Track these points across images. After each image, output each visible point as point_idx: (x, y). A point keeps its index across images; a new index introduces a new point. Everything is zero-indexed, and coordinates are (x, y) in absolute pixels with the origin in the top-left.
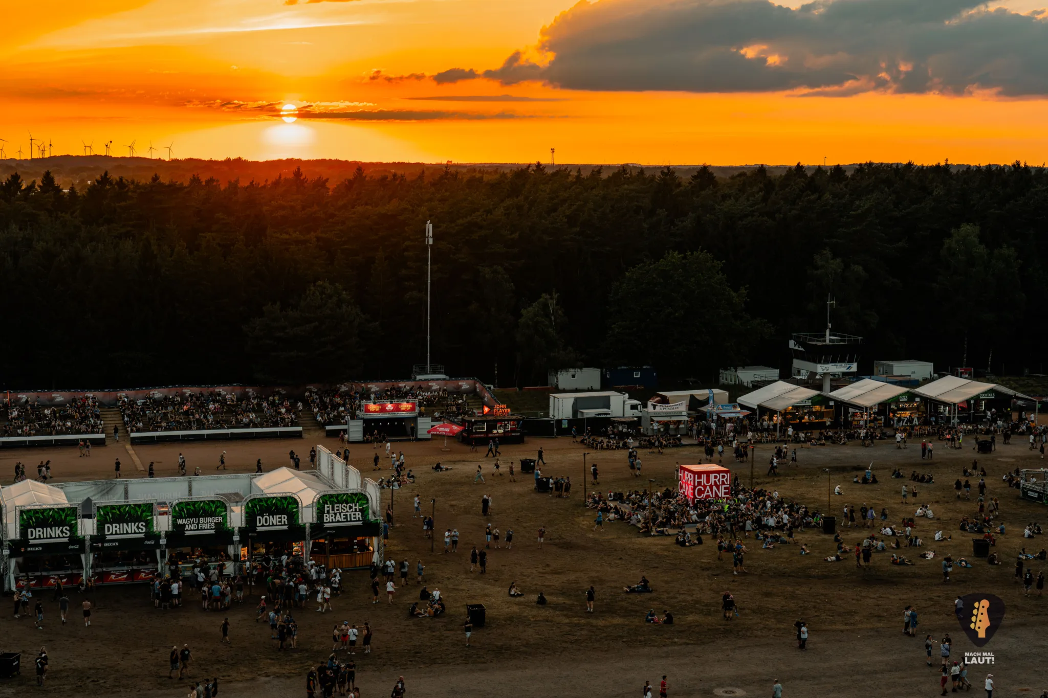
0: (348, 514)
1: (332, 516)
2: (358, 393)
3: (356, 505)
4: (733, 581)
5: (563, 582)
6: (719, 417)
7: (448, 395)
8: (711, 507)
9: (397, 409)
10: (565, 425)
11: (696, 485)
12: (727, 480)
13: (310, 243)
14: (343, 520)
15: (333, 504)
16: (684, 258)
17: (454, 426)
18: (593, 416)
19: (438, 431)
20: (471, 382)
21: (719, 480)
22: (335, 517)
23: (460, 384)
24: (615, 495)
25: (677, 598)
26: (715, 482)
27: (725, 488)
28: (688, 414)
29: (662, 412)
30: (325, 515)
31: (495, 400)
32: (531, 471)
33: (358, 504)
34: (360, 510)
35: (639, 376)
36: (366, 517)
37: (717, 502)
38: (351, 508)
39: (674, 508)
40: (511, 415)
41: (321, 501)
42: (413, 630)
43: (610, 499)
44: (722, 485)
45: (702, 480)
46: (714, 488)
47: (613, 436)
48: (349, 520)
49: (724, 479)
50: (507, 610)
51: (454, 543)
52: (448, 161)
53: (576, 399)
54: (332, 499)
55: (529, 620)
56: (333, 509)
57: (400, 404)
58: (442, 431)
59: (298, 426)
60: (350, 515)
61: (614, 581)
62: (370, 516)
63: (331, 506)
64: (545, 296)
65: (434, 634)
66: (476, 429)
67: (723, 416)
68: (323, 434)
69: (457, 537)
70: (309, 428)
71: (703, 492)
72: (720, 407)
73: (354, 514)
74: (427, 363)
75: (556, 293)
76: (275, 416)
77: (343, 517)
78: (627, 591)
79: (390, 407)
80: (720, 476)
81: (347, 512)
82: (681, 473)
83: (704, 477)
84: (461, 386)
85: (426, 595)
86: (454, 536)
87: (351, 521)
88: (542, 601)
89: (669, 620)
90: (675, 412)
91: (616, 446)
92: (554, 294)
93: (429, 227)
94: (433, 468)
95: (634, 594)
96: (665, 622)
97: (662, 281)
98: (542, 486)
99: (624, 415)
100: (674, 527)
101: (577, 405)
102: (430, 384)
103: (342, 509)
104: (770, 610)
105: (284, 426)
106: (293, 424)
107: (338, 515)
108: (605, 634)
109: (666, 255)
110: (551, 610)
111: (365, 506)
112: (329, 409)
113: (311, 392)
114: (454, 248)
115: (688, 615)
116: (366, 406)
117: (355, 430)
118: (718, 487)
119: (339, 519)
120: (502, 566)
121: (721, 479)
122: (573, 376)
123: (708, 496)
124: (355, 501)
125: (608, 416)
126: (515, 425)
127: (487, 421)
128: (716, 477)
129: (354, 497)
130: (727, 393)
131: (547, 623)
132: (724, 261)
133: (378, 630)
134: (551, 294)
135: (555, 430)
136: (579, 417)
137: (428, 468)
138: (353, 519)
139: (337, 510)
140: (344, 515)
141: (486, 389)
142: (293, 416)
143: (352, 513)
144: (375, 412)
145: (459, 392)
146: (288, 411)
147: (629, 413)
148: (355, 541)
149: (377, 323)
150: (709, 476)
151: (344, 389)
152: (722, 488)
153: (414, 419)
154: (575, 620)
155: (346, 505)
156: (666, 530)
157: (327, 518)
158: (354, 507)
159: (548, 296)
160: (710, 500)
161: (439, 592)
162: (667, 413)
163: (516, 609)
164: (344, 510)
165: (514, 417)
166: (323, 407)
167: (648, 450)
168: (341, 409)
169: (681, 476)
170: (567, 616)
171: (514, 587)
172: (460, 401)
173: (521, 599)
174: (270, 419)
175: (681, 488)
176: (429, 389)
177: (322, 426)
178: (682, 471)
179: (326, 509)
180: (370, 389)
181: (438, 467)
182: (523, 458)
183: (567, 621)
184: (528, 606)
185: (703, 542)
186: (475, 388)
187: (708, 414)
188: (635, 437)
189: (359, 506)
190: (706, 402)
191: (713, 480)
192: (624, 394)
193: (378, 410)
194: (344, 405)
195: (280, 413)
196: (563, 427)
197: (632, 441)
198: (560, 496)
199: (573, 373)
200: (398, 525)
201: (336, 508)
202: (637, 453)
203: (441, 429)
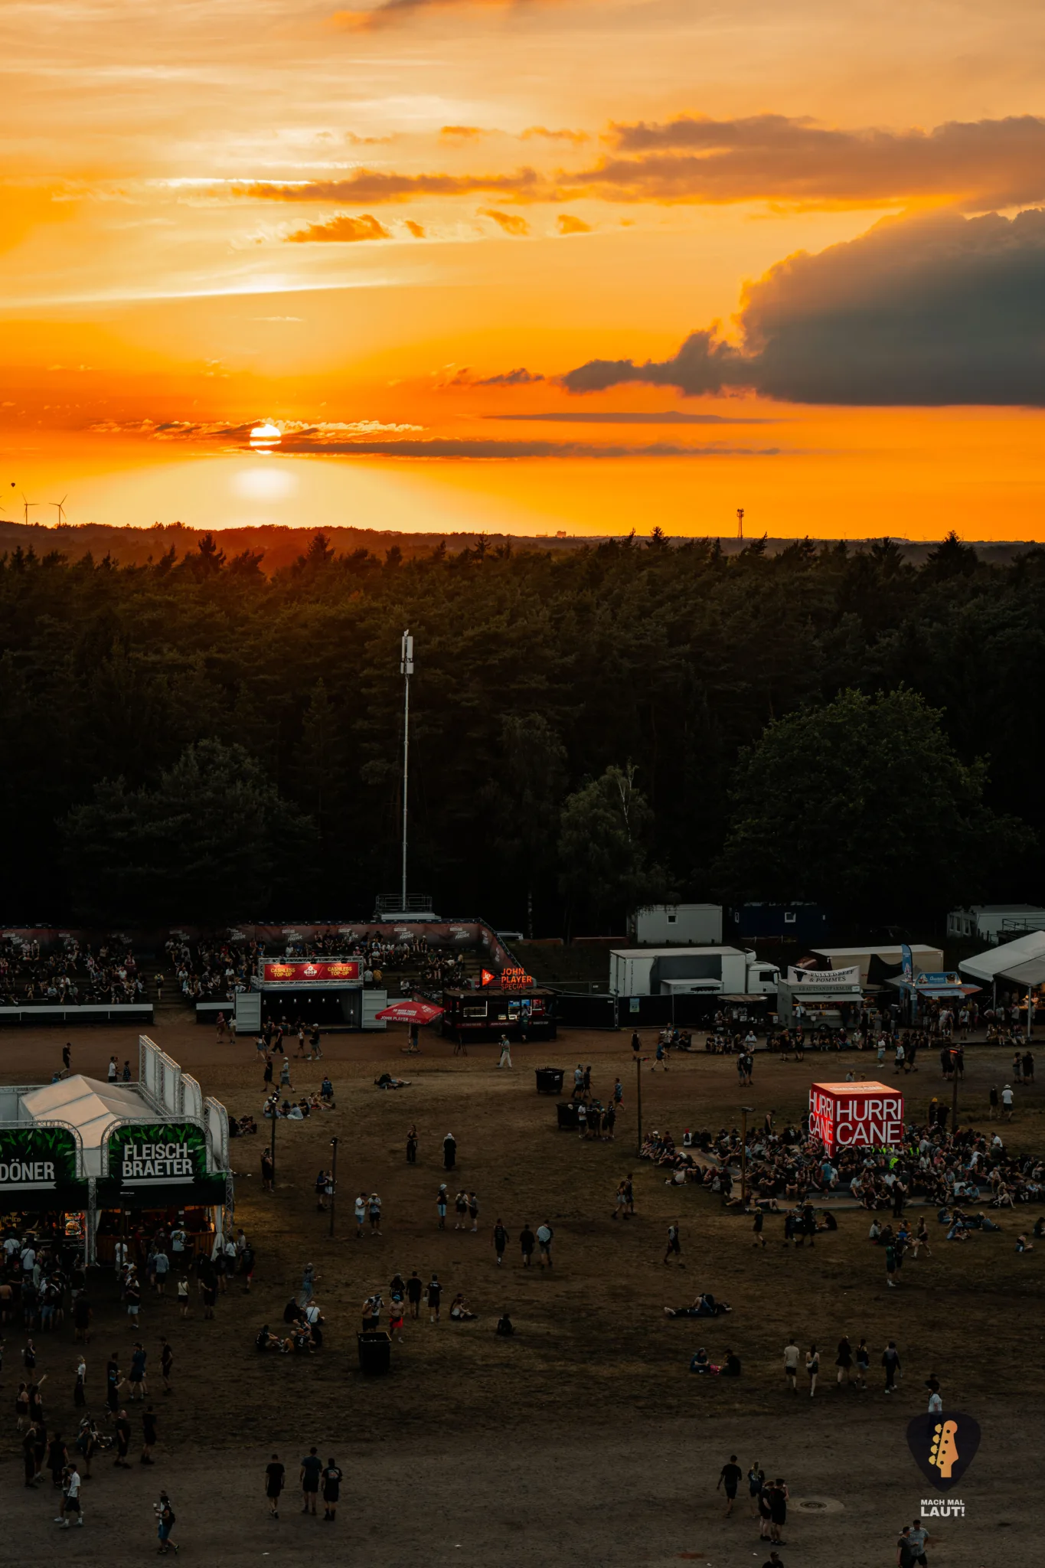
0: (168, 1162)
1: (138, 1166)
2: (263, 943)
3: (182, 1147)
4: (877, 1299)
5: (557, 1296)
6: (921, 997)
7: (429, 950)
8: (865, 1161)
9: (324, 974)
10: (635, 1008)
11: (838, 1119)
12: (896, 1112)
13: (195, 670)
14: (157, 1173)
15: (139, 1142)
16: (873, 702)
17: (424, 1007)
18: (687, 991)
19: (395, 1014)
20: (472, 926)
21: (881, 1112)
22: (143, 1169)
23: (452, 929)
24: (696, 1136)
25: (762, 1328)
26: (874, 1115)
27: (893, 1127)
28: (865, 990)
29: (814, 987)
30: (124, 1163)
31: (513, 960)
32: (555, 1091)
33: (185, 1145)
34: (190, 1156)
35: (794, 921)
36: (200, 1168)
37: (877, 1152)
38: (172, 1151)
39: (796, 1162)
40: (538, 987)
41: (117, 1138)
42: (255, 1378)
43: (685, 1143)
44: (887, 1121)
45: (850, 1111)
46: (873, 1126)
47: (722, 1029)
48: (169, 1173)
49: (892, 1111)
50: (438, 1344)
51: (373, 1218)
52: (559, 532)
53: (658, 961)
54: (138, 1135)
55: (475, 1364)
56: (140, 1154)
57: (330, 965)
58: (402, 1016)
59: (147, 1002)
60: (172, 1164)
61: (654, 1296)
62: (208, 1166)
63: (135, 1146)
64: (612, 770)
65: (291, 1386)
66: (468, 1012)
67: (927, 994)
68: (191, 1018)
69: (379, 1207)
70: (168, 1006)
71: (852, 1134)
72: (924, 977)
73: (178, 1164)
74: (402, 893)
75: (633, 764)
76: (107, 984)
77: (157, 1167)
78: (670, 1313)
79: (311, 969)
80: (883, 1105)
81: (166, 1158)
82: (812, 1098)
83: (853, 1105)
84: (454, 934)
85: (294, 1313)
86: (373, 1205)
87: (172, 1175)
88: (505, 1330)
89: (734, 1368)
90: (837, 987)
91: (724, 1048)
92: (629, 767)
93: (408, 642)
94: (376, 1083)
95: (684, 1319)
96: (724, 1372)
97: (829, 744)
98: (567, 1120)
99: (746, 991)
100: (791, 1197)
101: (658, 972)
102: (396, 930)
103: (156, 1152)
104: (932, 1354)
105: (122, 1002)
106: (139, 999)
107: (149, 1164)
108: (607, 1393)
109: (840, 696)
110: (518, 1347)
111: (199, 1148)
112: (206, 974)
113: (176, 939)
114: (454, 681)
115: (773, 1359)
116: (268, 967)
117: (247, 1011)
118: (879, 1125)
119: (151, 1171)
120: (454, 1263)
121: (886, 1110)
122: (672, 919)
123: (860, 1141)
124: (181, 1139)
125: (716, 992)
126: (541, 1007)
127: (491, 999)
128: (875, 1106)
129: (178, 1131)
130: (941, 953)
131: (507, 1371)
132: (945, 708)
133: (191, 1377)
134: (623, 767)
135: (617, 1016)
136: (663, 993)
137: (367, 1082)
138: (176, 1172)
139: (148, 1155)
140: (159, 1164)
141: (498, 939)
142: (140, 986)
143: (175, 1161)
144: (284, 978)
145: (449, 946)
146: (131, 975)
147: (757, 987)
148: (181, 1213)
149: (309, 817)
150: (864, 1104)
151: (238, 935)
152: (887, 1126)
153: (356, 993)
154: (559, 1365)
155: (163, 1147)
156: (774, 1204)
157: (129, 1169)
158: (178, 1151)
159: (618, 771)
160: (863, 1149)
161: (317, 1310)
162: (824, 987)
163: (454, 1342)
164: (160, 1155)
165: (540, 992)
166: (196, 969)
167: (779, 1056)
168: (229, 972)
169: (812, 1103)
170: (546, 1358)
171: (459, 1302)
172: (450, 962)
173: (470, 1325)
174: (97, 989)
175: (813, 1126)
176: (394, 939)
177: (190, 1002)
178: (815, 1094)
179: (127, 1153)
180: (286, 936)
181: (384, 1081)
182: (542, 1066)
183: (542, 1366)
184: (479, 1338)
185: (839, 1225)
186: (480, 937)
187: (902, 991)
188: (758, 1031)
189: (188, 1148)
190: (897, 970)
191: (871, 1111)
192: (748, 952)
193: (289, 975)
194: (234, 967)
195: (118, 979)
196: (631, 1011)
197: (754, 1038)
198: (597, 1138)
199: (672, 914)
200: (282, 1186)
201: (145, 1152)
202: (752, 1060)
203: (401, 1012)
